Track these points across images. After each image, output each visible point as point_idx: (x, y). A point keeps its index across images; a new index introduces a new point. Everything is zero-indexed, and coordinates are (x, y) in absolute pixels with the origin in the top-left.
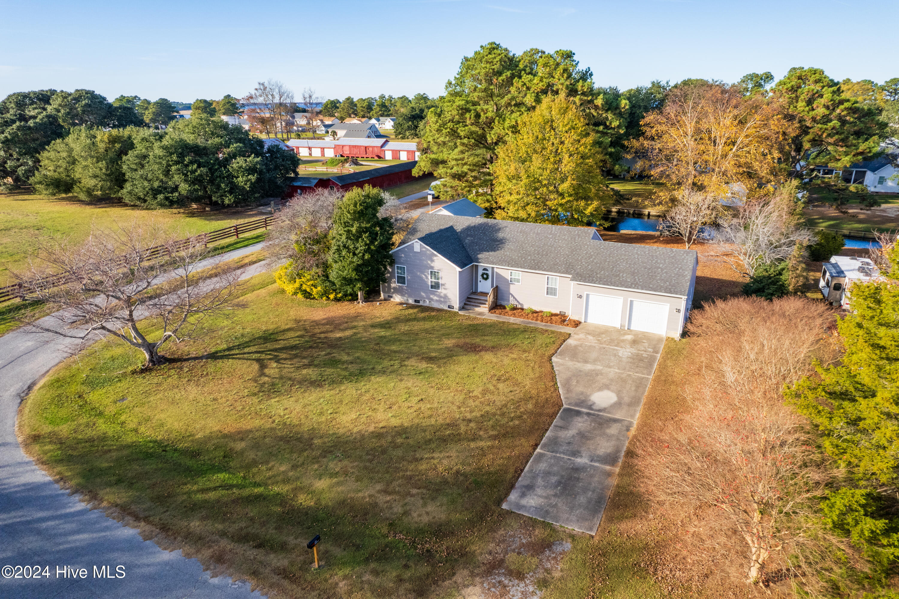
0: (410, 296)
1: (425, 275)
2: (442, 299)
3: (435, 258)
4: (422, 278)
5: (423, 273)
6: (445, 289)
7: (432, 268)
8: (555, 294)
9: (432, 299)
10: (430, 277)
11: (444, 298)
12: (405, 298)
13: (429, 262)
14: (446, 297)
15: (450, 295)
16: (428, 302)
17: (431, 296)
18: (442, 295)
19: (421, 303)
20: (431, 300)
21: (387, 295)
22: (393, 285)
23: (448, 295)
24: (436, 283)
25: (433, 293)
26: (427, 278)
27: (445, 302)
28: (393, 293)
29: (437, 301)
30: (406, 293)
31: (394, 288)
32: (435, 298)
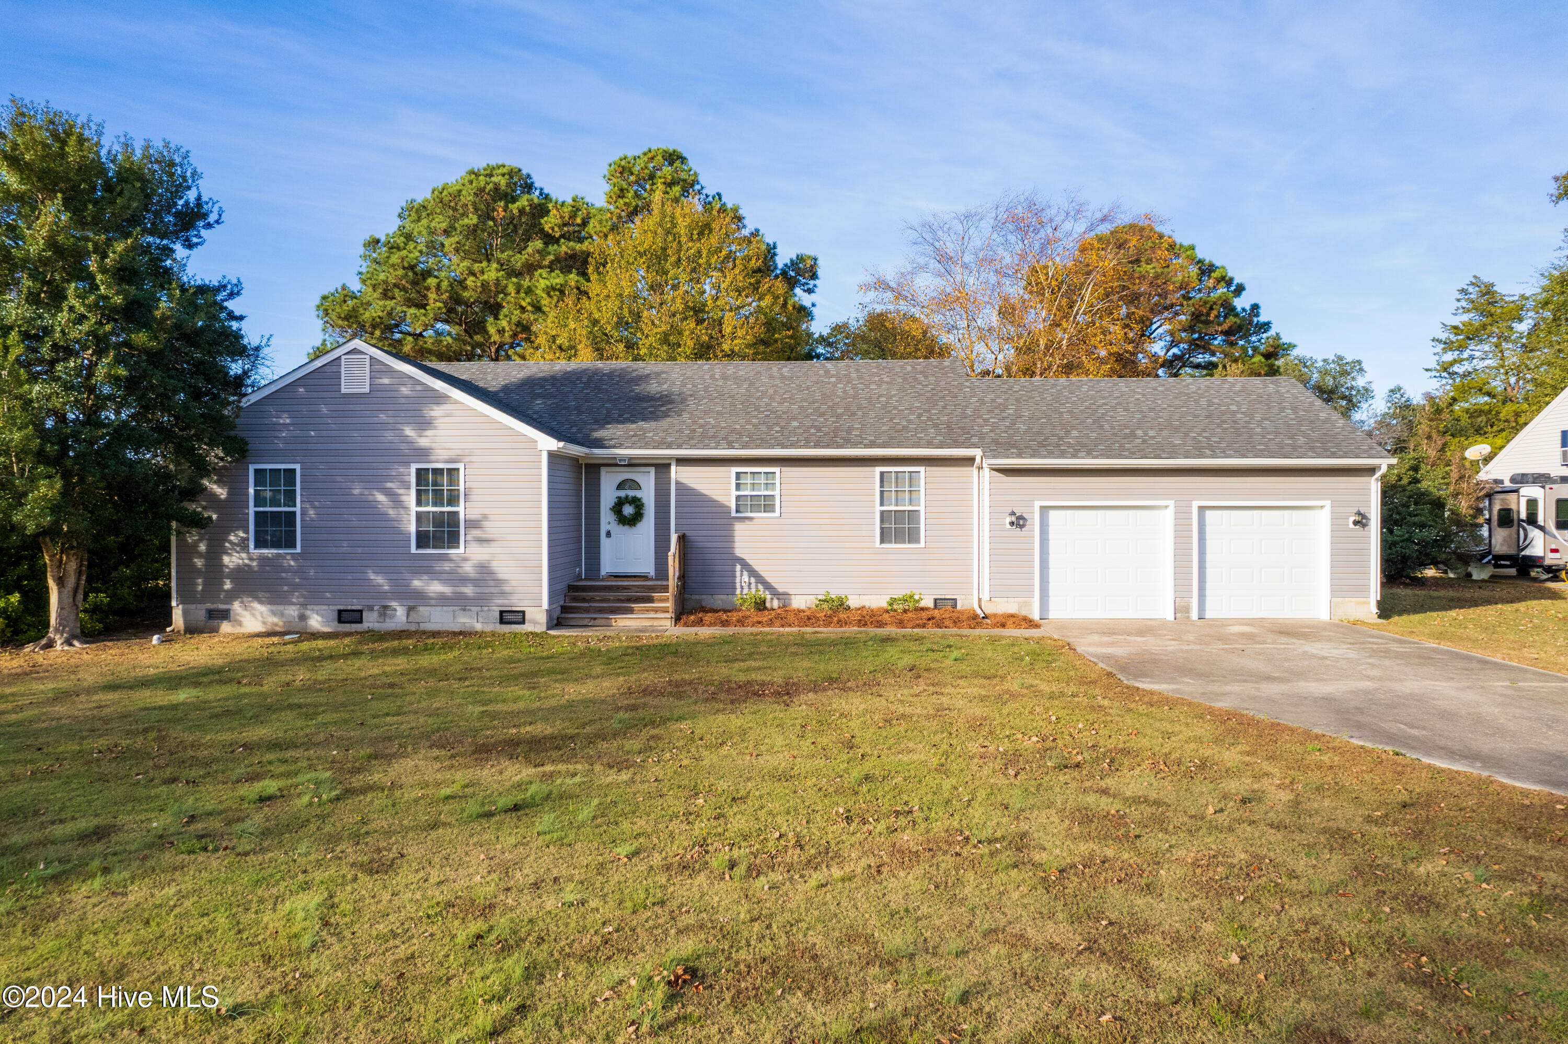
0: (313, 597)
1: (389, 493)
2: (469, 590)
3: (436, 412)
4: (374, 505)
5: (377, 481)
6: (481, 541)
7: (423, 453)
8: (913, 536)
9: (420, 597)
10: (411, 498)
11: (475, 582)
12: (292, 612)
13: (409, 432)
14: (485, 574)
15: (504, 568)
16: (401, 612)
17: (416, 583)
18: (468, 568)
19: (371, 621)
20: (415, 599)
21: (200, 612)
22: (231, 560)
23: (496, 566)
24: (438, 520)
25: (426, 569)
26: (398, 503)
27: (481, 600)
28: (232, 596)
29: (442, 600)
30: (294, 587)
31: (239, 573)
32: (436, 588)
